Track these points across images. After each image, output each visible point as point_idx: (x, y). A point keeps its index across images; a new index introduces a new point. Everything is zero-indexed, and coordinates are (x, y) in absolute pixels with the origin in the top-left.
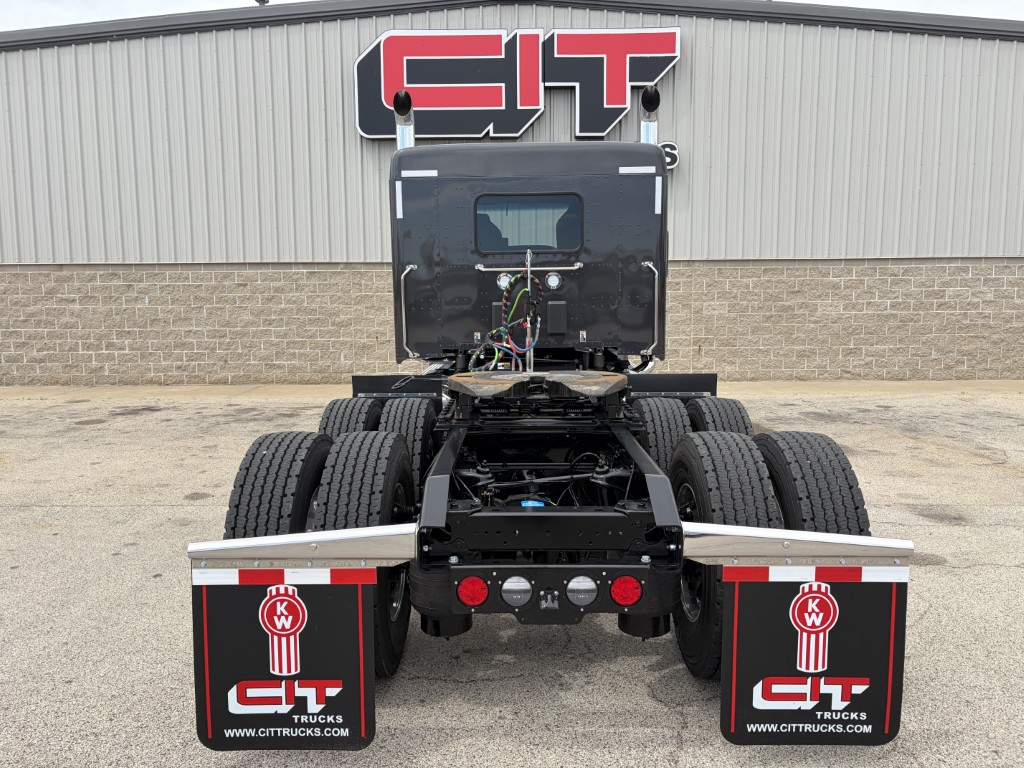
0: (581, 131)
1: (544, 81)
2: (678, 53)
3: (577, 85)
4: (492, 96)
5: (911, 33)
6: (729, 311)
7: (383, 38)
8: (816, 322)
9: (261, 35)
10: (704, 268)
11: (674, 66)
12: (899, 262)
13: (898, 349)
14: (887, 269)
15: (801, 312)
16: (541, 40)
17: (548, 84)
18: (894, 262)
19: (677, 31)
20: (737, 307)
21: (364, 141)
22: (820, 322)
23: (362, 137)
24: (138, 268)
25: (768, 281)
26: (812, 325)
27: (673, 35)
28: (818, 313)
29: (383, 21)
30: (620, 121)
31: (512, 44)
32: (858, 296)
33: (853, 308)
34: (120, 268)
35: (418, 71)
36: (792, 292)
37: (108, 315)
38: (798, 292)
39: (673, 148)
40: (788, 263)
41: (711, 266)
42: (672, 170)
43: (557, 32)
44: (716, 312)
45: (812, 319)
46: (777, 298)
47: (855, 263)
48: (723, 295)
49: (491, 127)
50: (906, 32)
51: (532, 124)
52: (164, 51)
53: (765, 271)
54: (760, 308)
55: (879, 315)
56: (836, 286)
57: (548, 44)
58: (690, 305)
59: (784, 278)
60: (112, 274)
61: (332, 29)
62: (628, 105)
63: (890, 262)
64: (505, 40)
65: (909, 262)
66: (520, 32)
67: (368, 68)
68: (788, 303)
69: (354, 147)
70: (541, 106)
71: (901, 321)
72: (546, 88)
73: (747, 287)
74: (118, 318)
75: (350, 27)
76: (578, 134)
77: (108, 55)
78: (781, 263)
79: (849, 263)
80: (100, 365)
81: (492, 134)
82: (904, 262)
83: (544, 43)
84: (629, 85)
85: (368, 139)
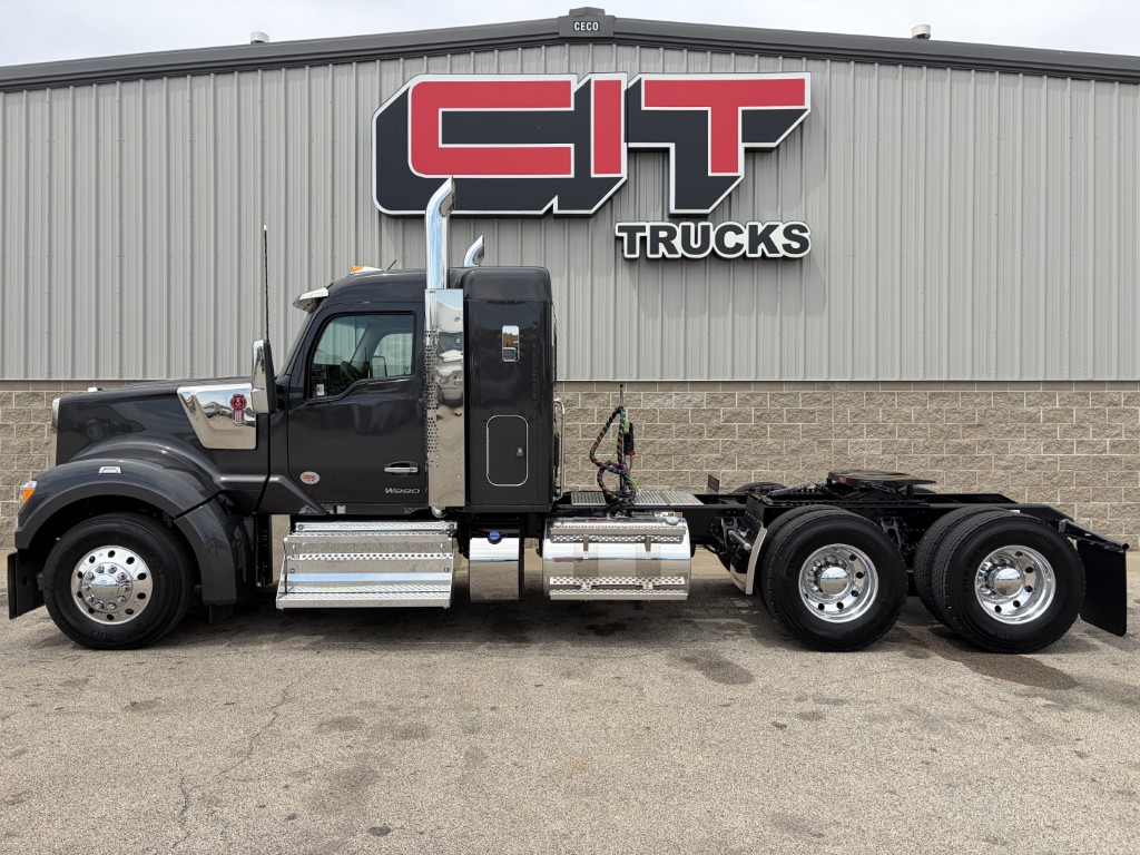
0: (676, 208)
1: (627, 141)
2: (807, 105)
3: (672, 146)
4: (558, 160)
5: (1121, 82)
6: (884, 452)
7: (412, 84)
8: (1006, 468)
9: (251, 83)
10: (849, 393)
11: (801, 124)
12: (1119, 386)
13: (1124, 507)
14: (1103, 395)
15: (984, 453)
16: (624, 88)
17: (632, 145)
18: (1113, 386)
19: (806, 77)
20: (896, 447)
21: (384, 218)
22: (1011, 467)
23: (380, 213)
24: (69, 386)
25: (937, 411)
26: (1001, 472)
27: (802, 82)
28: (1009, 456)
29: (413, 64)
30: (730, 195)
31: (583, 93)
32: (1065, 432)
33: (1058, 449)
34: (45, 386)
35: (459, 128)
36: (970, 426)
37: (24, 450)
38: (979, 425)
39: (803, 229)
40: (963, 386)
41: (858, 389)
42: (801, 258)
43: (645, 78)
44: (865, 452)
45: (1001, 463)
46: (950, 434)
47: (1056, 386)
48: (874, 429)
49: (555, 201)
50: (1113, 81)
51: (610, 199)
52: (120, 101)
53: (932, 396)
54: (927, 448)
55: (1094, 459)
56: (1032, 419)
57: (633, 92)
58: (830, 442)
59: (958, 406)
60: (33, 394)
61: (346, 76)
62: (741, 172)
63: (1107, 386)
64: (574, 88)
65: (1133, 386)
66: (595, 78)
67: (391, 123)
68: (966, 441)
69: (370, 225)
70: (624, 174)
71: (1127, 468)
72: (630, 151)
73: (908, 418)
74: (36, 456)
75: (370, 73)
76: (673, 210)
77: (47, 105)
78: (953, 386)
79: (1050, 386)
80: (8, 519)
81: (556, 211)
82: (1126, 386)
83: (627, 92)
84: (741, 146)
85: (388, 216)
